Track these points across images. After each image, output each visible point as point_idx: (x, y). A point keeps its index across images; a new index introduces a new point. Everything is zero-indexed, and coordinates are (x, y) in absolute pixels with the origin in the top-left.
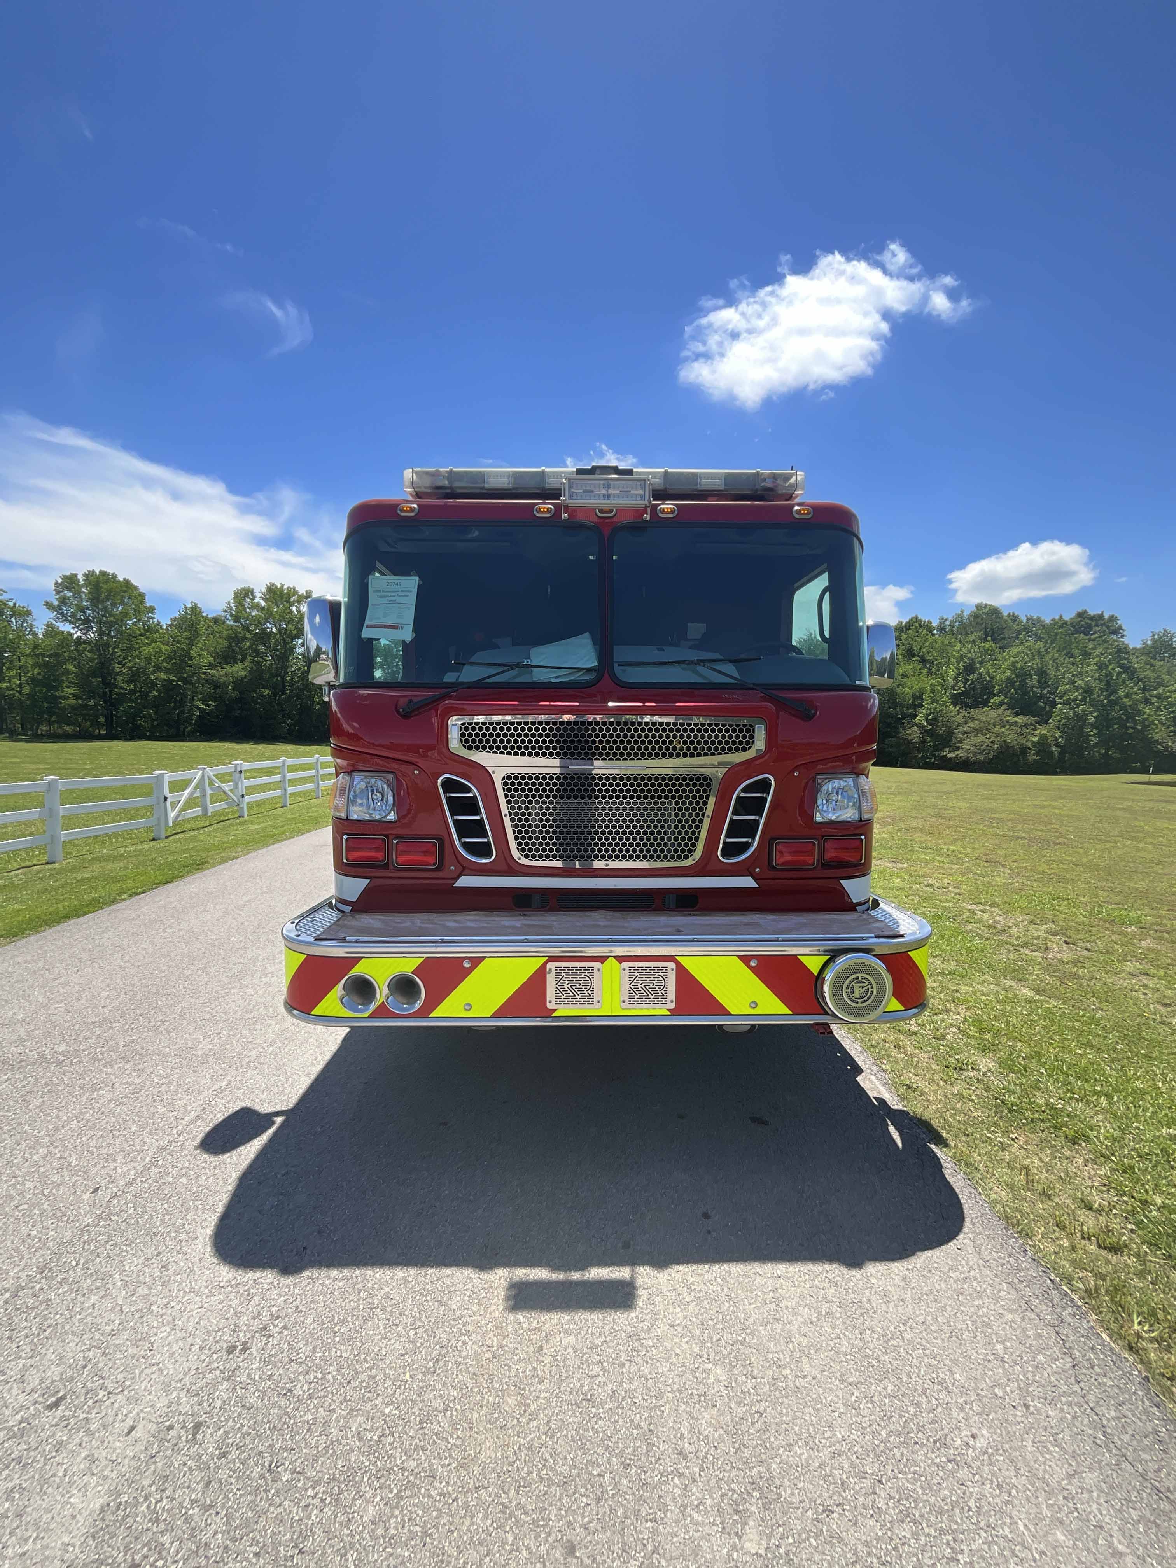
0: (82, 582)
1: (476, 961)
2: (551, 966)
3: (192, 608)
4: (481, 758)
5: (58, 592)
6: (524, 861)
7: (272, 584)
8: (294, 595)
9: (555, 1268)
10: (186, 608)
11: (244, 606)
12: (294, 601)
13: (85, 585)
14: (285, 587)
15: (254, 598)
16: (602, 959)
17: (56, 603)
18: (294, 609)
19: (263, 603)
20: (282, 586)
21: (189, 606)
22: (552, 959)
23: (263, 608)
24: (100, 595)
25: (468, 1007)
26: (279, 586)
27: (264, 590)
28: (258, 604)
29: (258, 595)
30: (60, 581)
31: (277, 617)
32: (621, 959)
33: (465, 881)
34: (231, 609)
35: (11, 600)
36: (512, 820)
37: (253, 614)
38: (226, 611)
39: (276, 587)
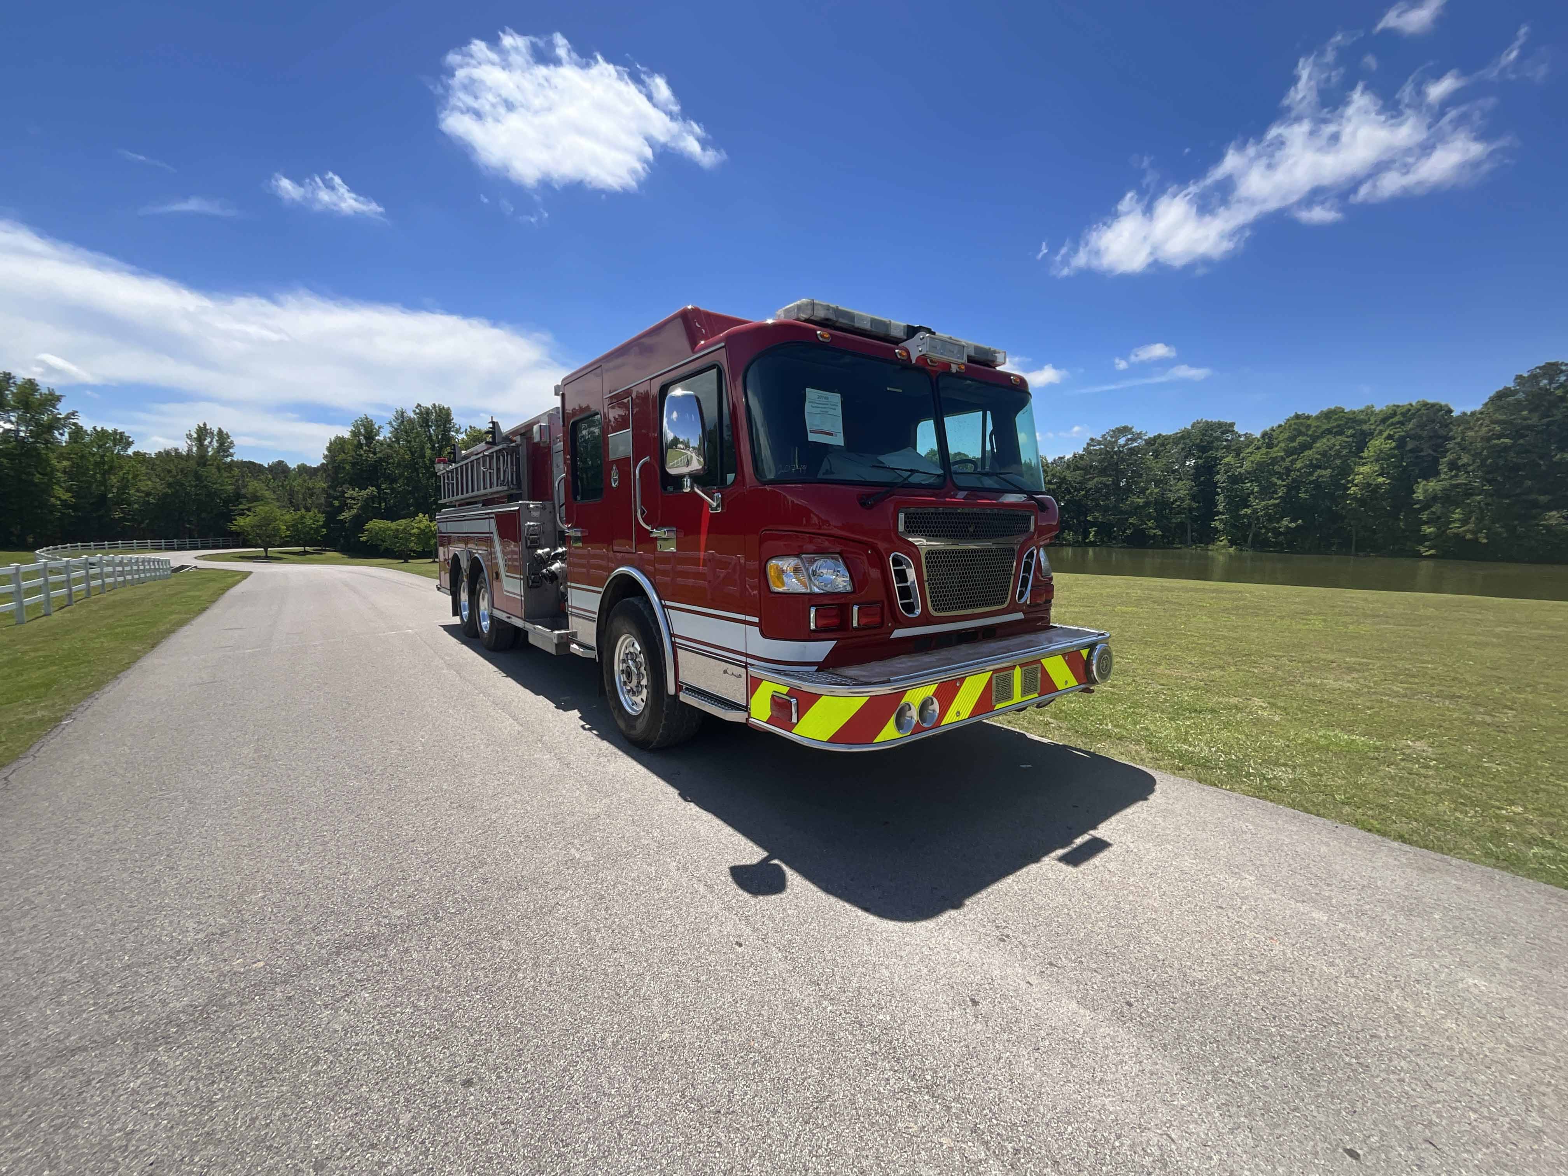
1: (961, 681)
6: (935, 614)
9: (1062, 847)
16: (1014, 668)
22: (995, 671)
25: (958, 714)
32: (1021, 665)
33: (898, 633)
36: (929, 584)
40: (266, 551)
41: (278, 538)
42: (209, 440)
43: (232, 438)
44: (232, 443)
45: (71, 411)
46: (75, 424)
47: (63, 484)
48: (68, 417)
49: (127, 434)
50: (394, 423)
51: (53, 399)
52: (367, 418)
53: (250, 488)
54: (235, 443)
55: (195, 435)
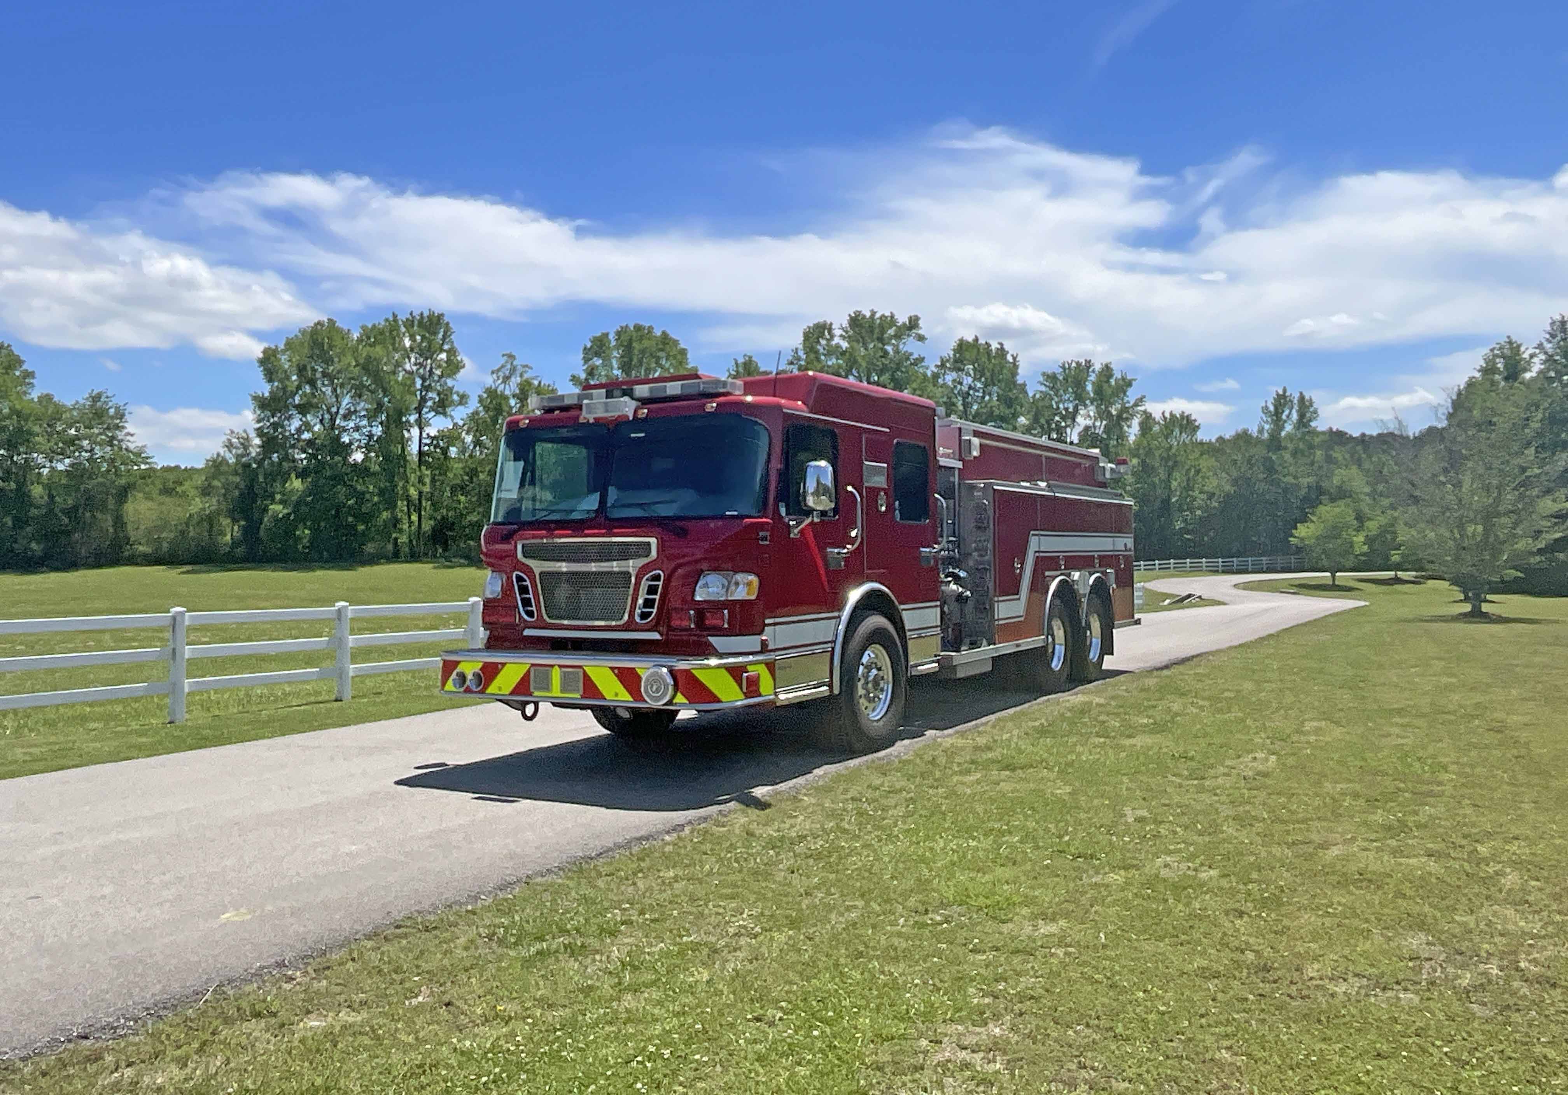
0: (613, 343)
1: (504, 664)
2: (532, 669)
3: (745, 364)
4: (531, 563)
5: (586, 360)
6: (550, 621)
7: (858, 314)
8: (891, 327)
10: (737, 364)
11: (817, 352)
12: (891, 338)
13: (617, 347)
14: (878, 316)
15: (832, 337)
16: (552, 666)
17: (583, 376)
18: (889, 348)
19: (845, 345)
20: (873, 313)
21: (741, 360)
22: (533, 665)
23: (843, 353)
24: (631, 360)
25: (500, 689)
26: (868, 315)
27: (845, 324)
28: (838, 346)
29: (837, 332)
30: (589, 345)
31: (864, 364)
32: (560, 666)
33: (527, 632)
34: (799, 359)
35: (535, 378)
36: (544, 597)
37: (830, 363)
38: (792, 363)
39: (864, 316)
40: (1333, 576)
41: (1352, 557)
42: (1287, 412)
43: (1315, 406)
44: (1315, 412)
45: (1139, 396)
46: (1145, 412)
47: (1128, 488)
48: (1136, 405)
49: (1193, 418)
50: (1548, 346)
51: (1126, 384)
52: (1510, 343)
53: (1336, 481)
54: (1319, 412)
55: (1272, 408)
